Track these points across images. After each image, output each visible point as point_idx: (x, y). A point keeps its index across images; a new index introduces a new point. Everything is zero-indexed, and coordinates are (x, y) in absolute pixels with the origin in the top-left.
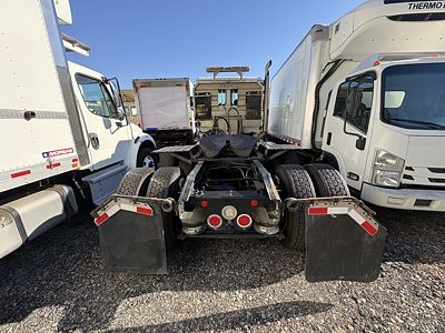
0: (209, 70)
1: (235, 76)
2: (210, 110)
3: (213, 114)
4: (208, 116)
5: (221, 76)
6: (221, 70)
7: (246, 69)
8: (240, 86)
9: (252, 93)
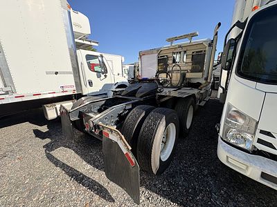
1: (185, 42)
3: (168, 69)
4: (165, 71)
5: (176, 43)
6: (176, 39)
8: (189, 48)
9: (197, 52)
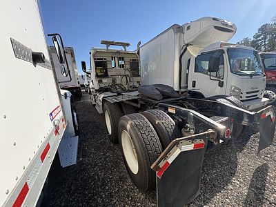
0: (103, 43)
2: (107, 72)
3: (109, 73)
4: (106, 75)
7: (128, 45)
8: (125, 56)
9: (133, 60)
